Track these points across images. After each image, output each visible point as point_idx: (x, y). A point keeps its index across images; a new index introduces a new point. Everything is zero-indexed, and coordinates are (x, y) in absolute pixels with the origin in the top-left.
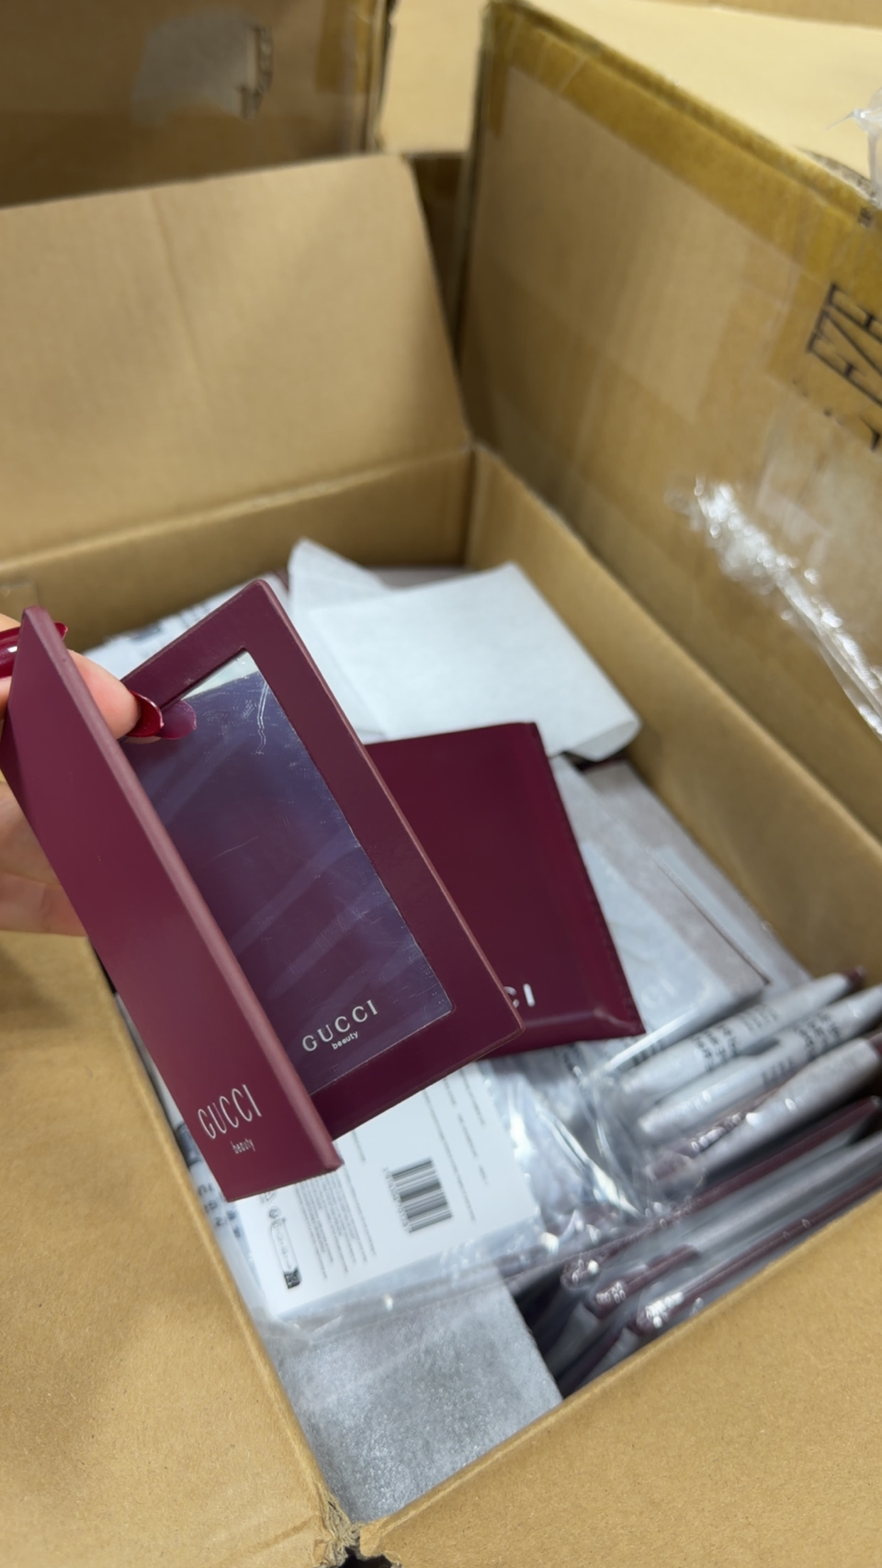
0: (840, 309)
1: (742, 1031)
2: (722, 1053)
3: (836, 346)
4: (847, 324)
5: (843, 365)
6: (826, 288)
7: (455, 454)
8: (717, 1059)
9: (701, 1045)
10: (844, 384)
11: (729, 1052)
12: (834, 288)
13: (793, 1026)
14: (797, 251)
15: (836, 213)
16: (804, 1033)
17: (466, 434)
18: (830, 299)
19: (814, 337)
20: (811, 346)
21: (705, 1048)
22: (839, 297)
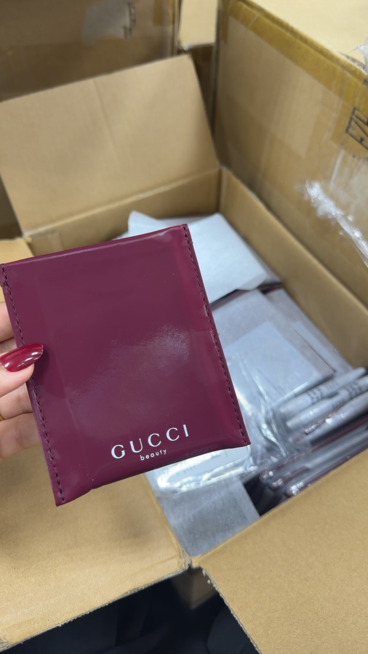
0: (357, 117)
1: (325, 389)
2: (318, 397)
3: (356, 131)
4: (360, 123)
5: (359, 139)
6: (352, 109)
7: (214, 171)
8: (315, 400)
9: (309, 395)
10: (359, 146)
11: (320, 397)
12: (355, 109)
13: (344, 387)
14: (341, 94)
15: (355, 80)
16: (348, 390)
17: (217, 163)
18: (353, 113)
19: (348, 128)
20: (347, 131)
21: (311, 396)
22: (356, 112)
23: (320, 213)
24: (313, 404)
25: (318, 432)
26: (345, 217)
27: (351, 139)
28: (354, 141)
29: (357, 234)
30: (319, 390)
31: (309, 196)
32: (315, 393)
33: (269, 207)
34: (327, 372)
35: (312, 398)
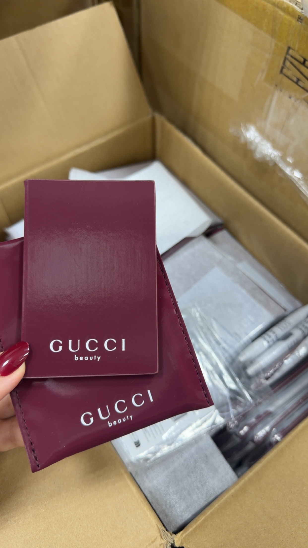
0: (292, 57)
1: (279, 331)
2: (273, 340)
3: (291, 72)
4: (296, 63)
5: (295, 79)
6: (286, 48)
7: (147, 118)
8: (271, 343)
9: (265, 339)
10: (296, 86)
11: (275, 339)
12: (289, 48)
13: (296, 326)
14: (273, 33)
15: (288, 17)
16: (301, 329)
17: (150, 110)
18: (287, 53)
19: (282, 68)
20: (281, 72)
21: (267, 340)
22: (291, 52)
23: (258, 156)
24: (270, 347)
25: (278, 375)
26: (283, 158)
27: (285, 80)
28: (290, 82)
29: (297, 175)
30: (274, 333)
31: (245, 138)
32: (270, 337)
33: (205, 151)
34: (279, 312)
35: (268, 342)
